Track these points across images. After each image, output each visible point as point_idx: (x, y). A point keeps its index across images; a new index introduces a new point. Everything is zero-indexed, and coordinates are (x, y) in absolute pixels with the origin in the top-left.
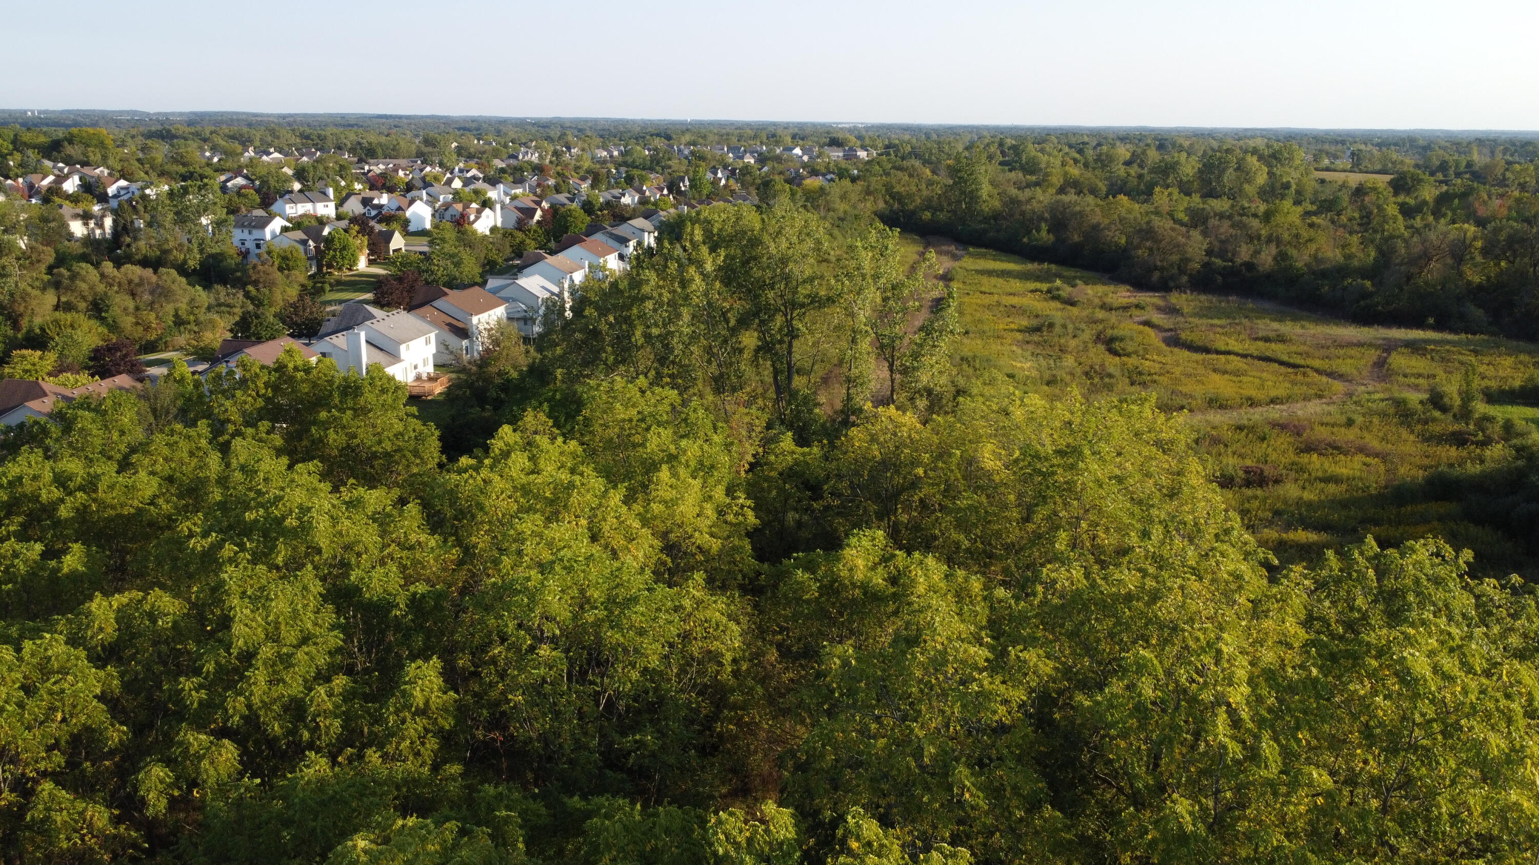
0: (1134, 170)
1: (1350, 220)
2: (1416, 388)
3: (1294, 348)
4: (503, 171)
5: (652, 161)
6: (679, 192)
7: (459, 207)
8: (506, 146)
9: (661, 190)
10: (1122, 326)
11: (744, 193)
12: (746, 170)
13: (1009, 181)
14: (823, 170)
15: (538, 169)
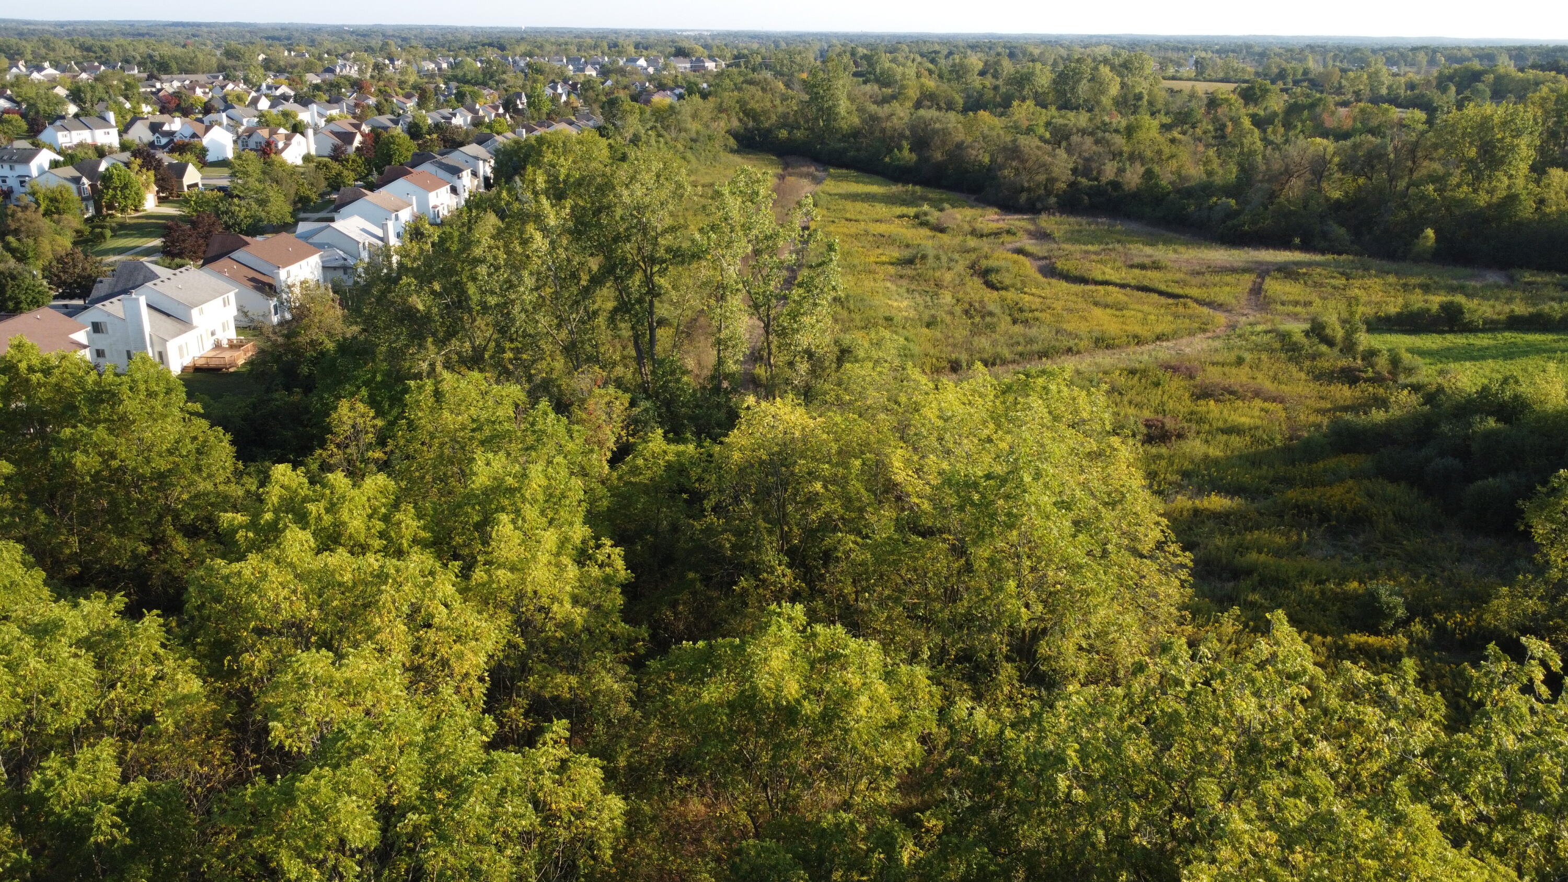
0: (989, 81)
1: (1205, 133)
2: (1296, 317)
3: (1169, 276)
4: (317, 87)
5: (484, 75)
6: (517, 111)
7: (264, 133)
8: (320, 59)
9: (496, 108)
10: (996, 255)
11: (586, 110)
12: (588, 85)
13: (865, 94)
14: (671, 84)
15: (357, 85)
